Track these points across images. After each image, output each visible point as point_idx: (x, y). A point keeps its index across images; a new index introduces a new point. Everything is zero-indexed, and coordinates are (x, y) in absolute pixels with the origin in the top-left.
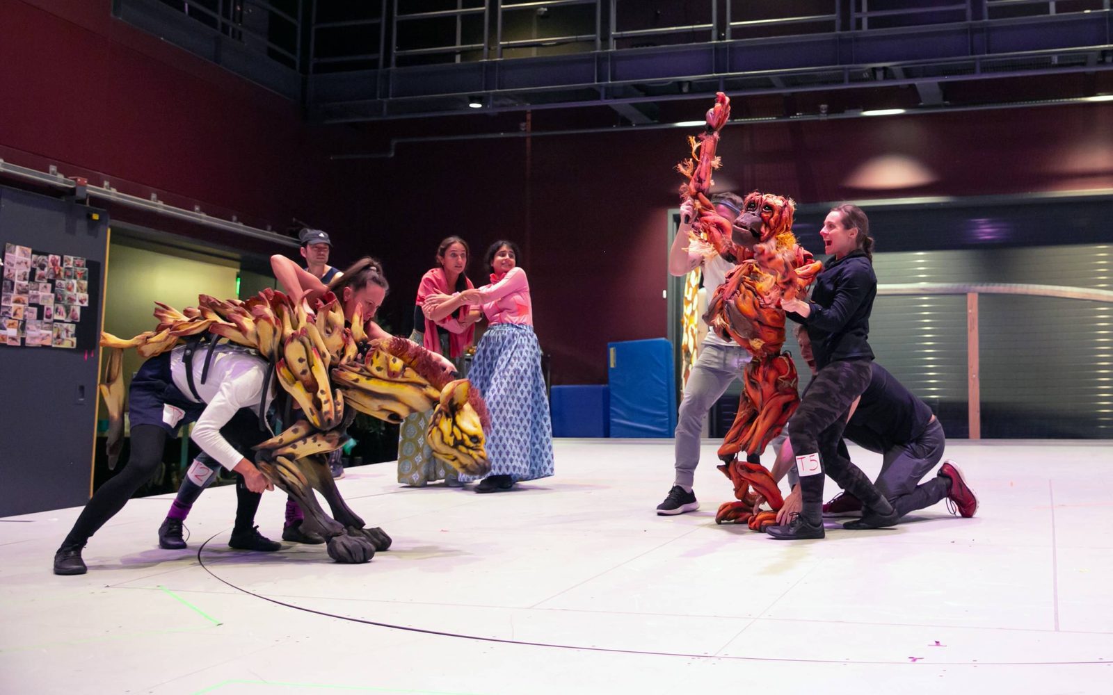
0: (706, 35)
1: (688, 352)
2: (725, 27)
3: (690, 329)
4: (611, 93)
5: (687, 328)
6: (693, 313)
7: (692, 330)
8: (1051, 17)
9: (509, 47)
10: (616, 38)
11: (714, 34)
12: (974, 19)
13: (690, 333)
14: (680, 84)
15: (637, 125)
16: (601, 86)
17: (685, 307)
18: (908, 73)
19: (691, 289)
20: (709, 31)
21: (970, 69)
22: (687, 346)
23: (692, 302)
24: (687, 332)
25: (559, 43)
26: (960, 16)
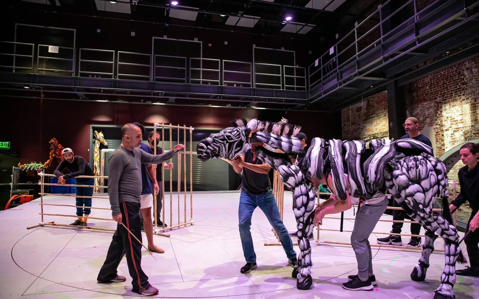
0: (110, 76)
1: (96, 167)
2: (117, 75)
3: (96, 161)
4: (78, 90)
5: (95, 160)
6: (97, 156)
7: (97, 161)
8: (201, 85)
9: (41, 70)
10: (80, 73)
11: (113, 76)
12: (187, 83)
13: (96, 162)
14: (100, 90)
15: (82, 99)
16: (75, 88)
17: (95, 154)
18: (165, 95)
19: (97, 149)
20: (112, 75)
21: (185, 96)
22: (96, 165)
23: (97, 153)
24: (95, 161)
25: (59, 72)
26: (183, 81)
